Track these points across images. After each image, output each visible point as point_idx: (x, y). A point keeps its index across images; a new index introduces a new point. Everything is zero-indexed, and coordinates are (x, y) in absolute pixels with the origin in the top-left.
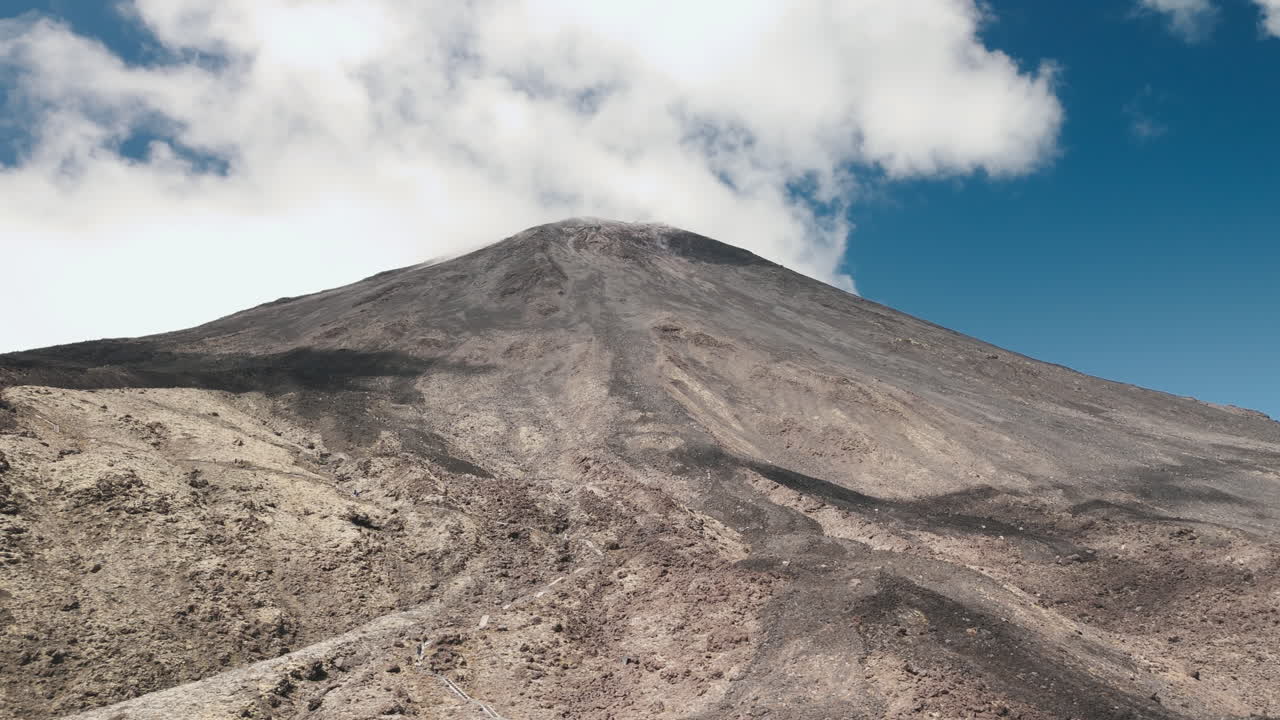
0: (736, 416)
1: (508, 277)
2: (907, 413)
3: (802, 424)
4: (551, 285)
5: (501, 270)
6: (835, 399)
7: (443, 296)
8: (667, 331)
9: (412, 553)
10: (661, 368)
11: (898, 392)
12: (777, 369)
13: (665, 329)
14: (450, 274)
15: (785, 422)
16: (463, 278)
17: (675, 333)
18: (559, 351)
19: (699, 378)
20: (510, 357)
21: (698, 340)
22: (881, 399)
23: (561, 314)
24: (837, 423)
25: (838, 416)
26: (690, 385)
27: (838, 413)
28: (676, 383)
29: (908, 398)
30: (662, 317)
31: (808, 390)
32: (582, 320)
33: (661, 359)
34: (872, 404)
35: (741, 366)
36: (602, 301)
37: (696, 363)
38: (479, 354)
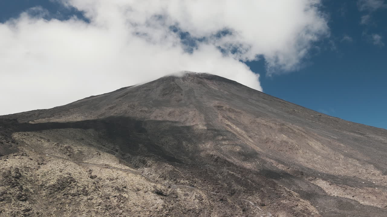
0: (250, 137)
1: (164, 89)
2: (306, 136)
3: (273, 139)
4: (178, 92)
5: (161, 87)
6: (281, 131)
7: (144, 96)
8: (219, 107)
9: (185, 209)
10: (221, 120)
11: (300, 128)
12: (258, 120)
13: (218, 107)
14: (145, 88)
15: (267, 138)
16: (150, 90)
17: (221, 108)
18: (185, 114)
19: (234, 124)
20: (170, 116)
21: (230, 110)
22: (297, 131)
23: (183, 102)
24: (284, 139)
25: (284, 137)
26: (232, 126)
27: (284, 136)
28: (227, 125)
29: (304, 130)
30: (216, 103)
31: (271, 127)
32: (191, 103)
33: (220, 117)
34: (294, 132)
35: (246, 119)
36: (195, 97)
37: (231, 118)
38: (160, 115)
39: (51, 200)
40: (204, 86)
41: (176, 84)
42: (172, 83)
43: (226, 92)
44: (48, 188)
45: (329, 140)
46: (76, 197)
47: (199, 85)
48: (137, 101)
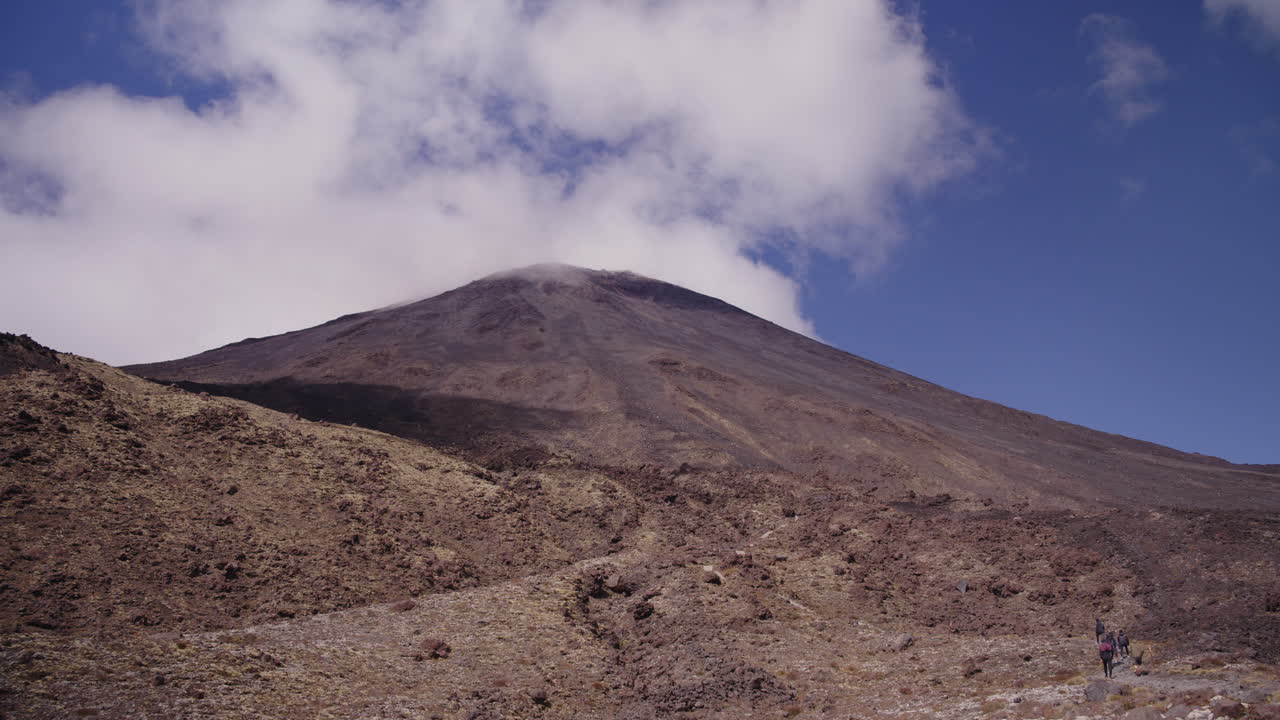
0: (763, 445)
1: (482, 316)
2: (936, 443)
3: (833, 452)
4: (530, 322)
5: (473, 310)
6: (861, 428)
7: (418, 331)
8: (666, 365)
9: (563, 510)
10: (673, 397)
11: (919, 425)
12: (793, 401)
13: (664, 363)
14: (422, 312)
15: (815, 450)
16: (436, 316)
17: (675, 367)
18: (556, 381)
19: (713, 409)
20: (505, 385)
21: (700, 374)
22: (909, 430)
23: (547, 349)
24: (870, 451)
25: (868, 444)
26: (708, 413)
27: (869, 442)
28: (692, 410)
29: (928, 430)
30: (658, 352)
31: (830, 420)
32: (572, 354)
33: (669, 388)
34: (900, 433)
35: (752, 399)
36: (587, 339)
37: (705, 396)
38: (472, 382)
39: (188, 443)
40: (618, 310)
41: (524, 300)
42: (510, 296)
43: (689, 330)
44: (176, 422)
45: (1002, 455)
46: (256, 448)
47: (602, 307)
48: (396, 345)
